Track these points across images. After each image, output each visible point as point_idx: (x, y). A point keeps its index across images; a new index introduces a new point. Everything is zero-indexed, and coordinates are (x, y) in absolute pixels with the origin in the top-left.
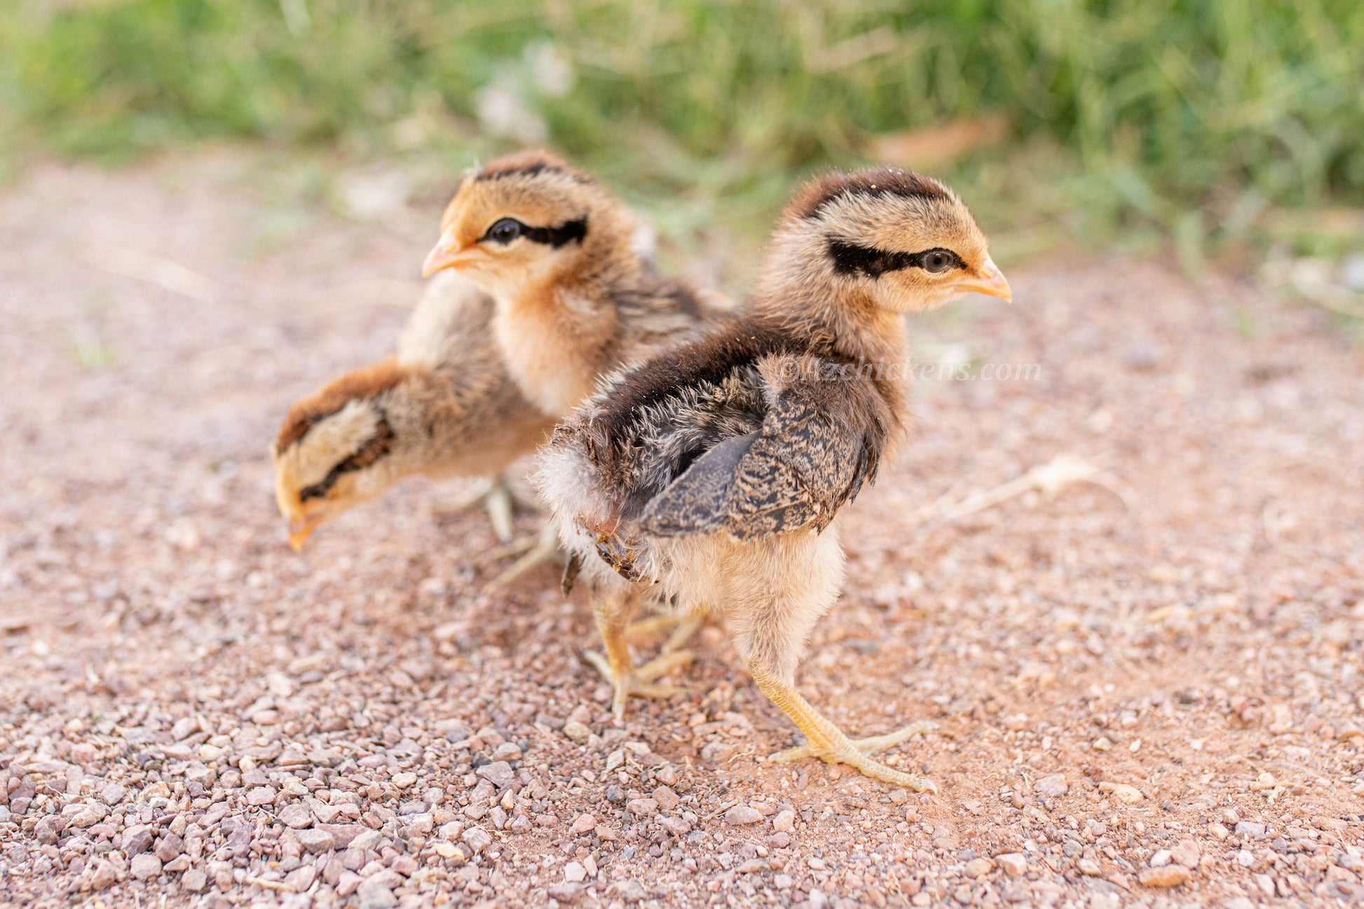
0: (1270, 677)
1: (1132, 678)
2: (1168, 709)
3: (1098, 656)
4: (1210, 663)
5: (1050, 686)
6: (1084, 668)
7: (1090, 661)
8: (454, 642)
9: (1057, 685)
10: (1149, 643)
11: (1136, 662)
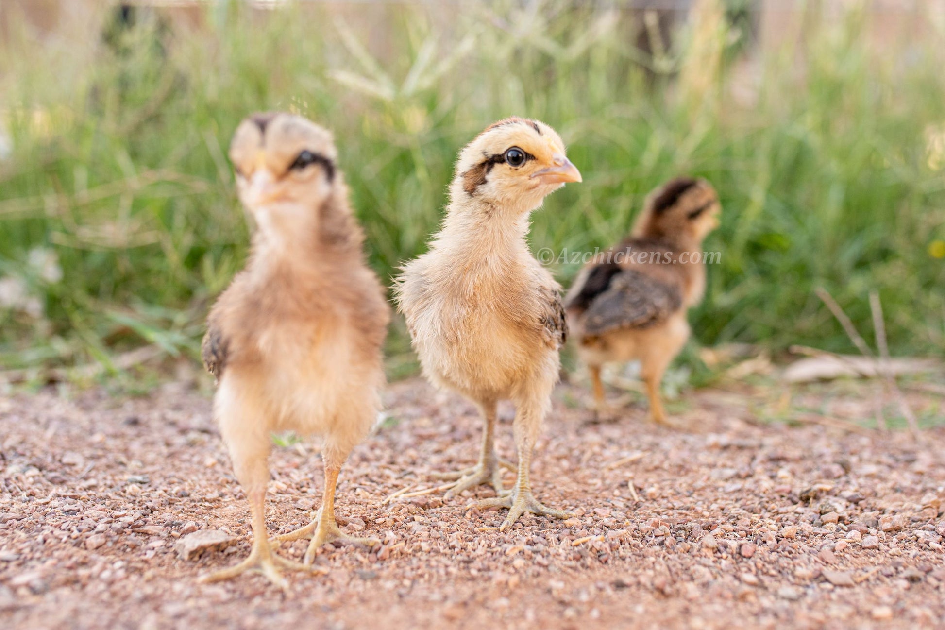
0: (674, 569)
1: (575, 578)
2: (609, 591)
3: (546, 567)
4: (626, 566)
5: (517, 586)
6: (538, 575)
7: (542, 570)
8: (28, 586)
9: (522, 585)
10: (580, 557)
11: (575, 569)
